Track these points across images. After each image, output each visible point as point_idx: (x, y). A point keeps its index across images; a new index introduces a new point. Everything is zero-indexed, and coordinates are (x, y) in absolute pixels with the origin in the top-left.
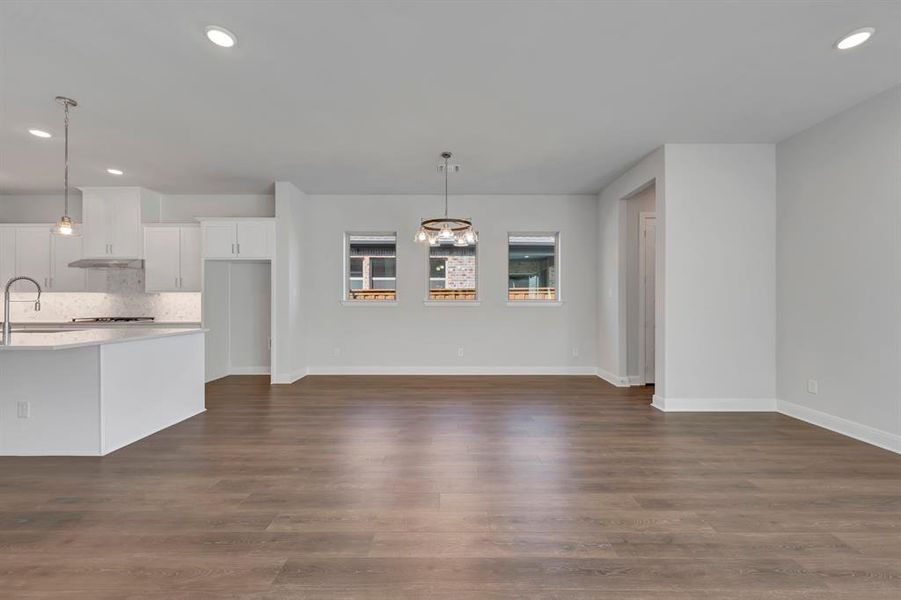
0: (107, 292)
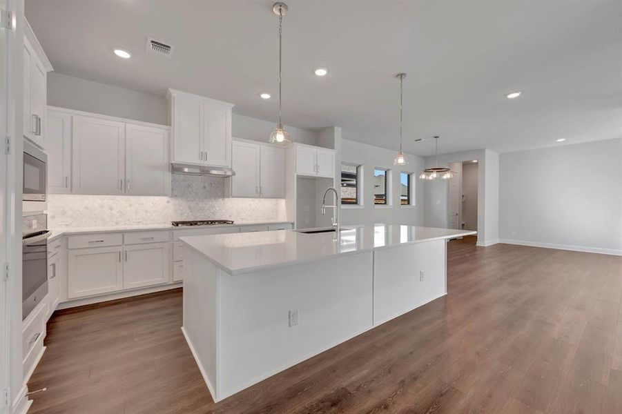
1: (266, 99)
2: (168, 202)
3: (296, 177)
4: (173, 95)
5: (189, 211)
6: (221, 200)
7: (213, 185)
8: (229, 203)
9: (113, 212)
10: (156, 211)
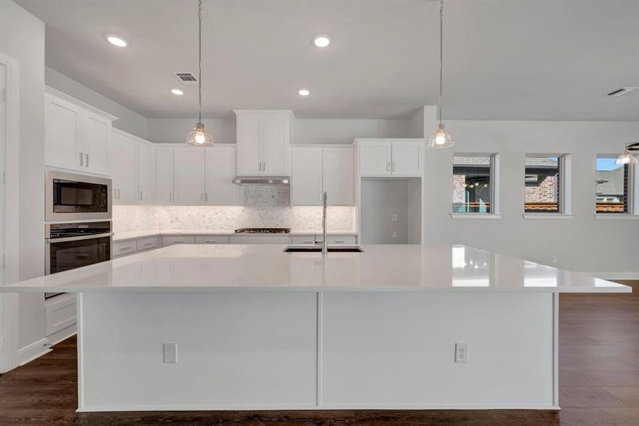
0: (245, 206)
2: (243, 211)
3: (360, 180)
4: (237, 114)
5: (259, 219)
6: (288, 208)
7: (282, 194)
8: (297, 211)
9: (206, 219)
10: (233, 219)
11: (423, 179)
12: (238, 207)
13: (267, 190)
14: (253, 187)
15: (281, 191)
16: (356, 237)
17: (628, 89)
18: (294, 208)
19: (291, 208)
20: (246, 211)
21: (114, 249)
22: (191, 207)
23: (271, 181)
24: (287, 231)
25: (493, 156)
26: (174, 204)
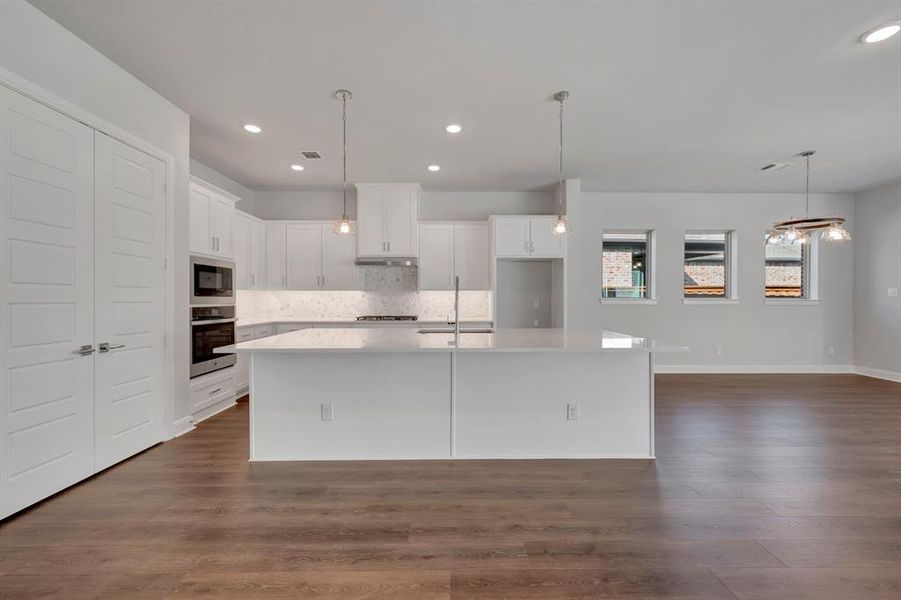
0: (365, 291)
1: (434, 172)
2: (363, 296)
3: (495, 262)
4: (358, 188)
5: (382, 306)
6: (415, 293)
7: (408, 277)
8: (424, 296)
9: (321, 306)
10: (353, 305)
11: (565, 260)
12: (358, 292)
13: (390, 273)
14: (374, 269)
15: (407, 273)
16: (492, 324)
17: (779, 165)
18: (421, 292)
19: (418, 293)
20: (367, 296)
21: (238, 335)
22: (305, 292)
23: (389, 263)
24: (414, 318)
25: (649, 233)
26: (287, 288)
